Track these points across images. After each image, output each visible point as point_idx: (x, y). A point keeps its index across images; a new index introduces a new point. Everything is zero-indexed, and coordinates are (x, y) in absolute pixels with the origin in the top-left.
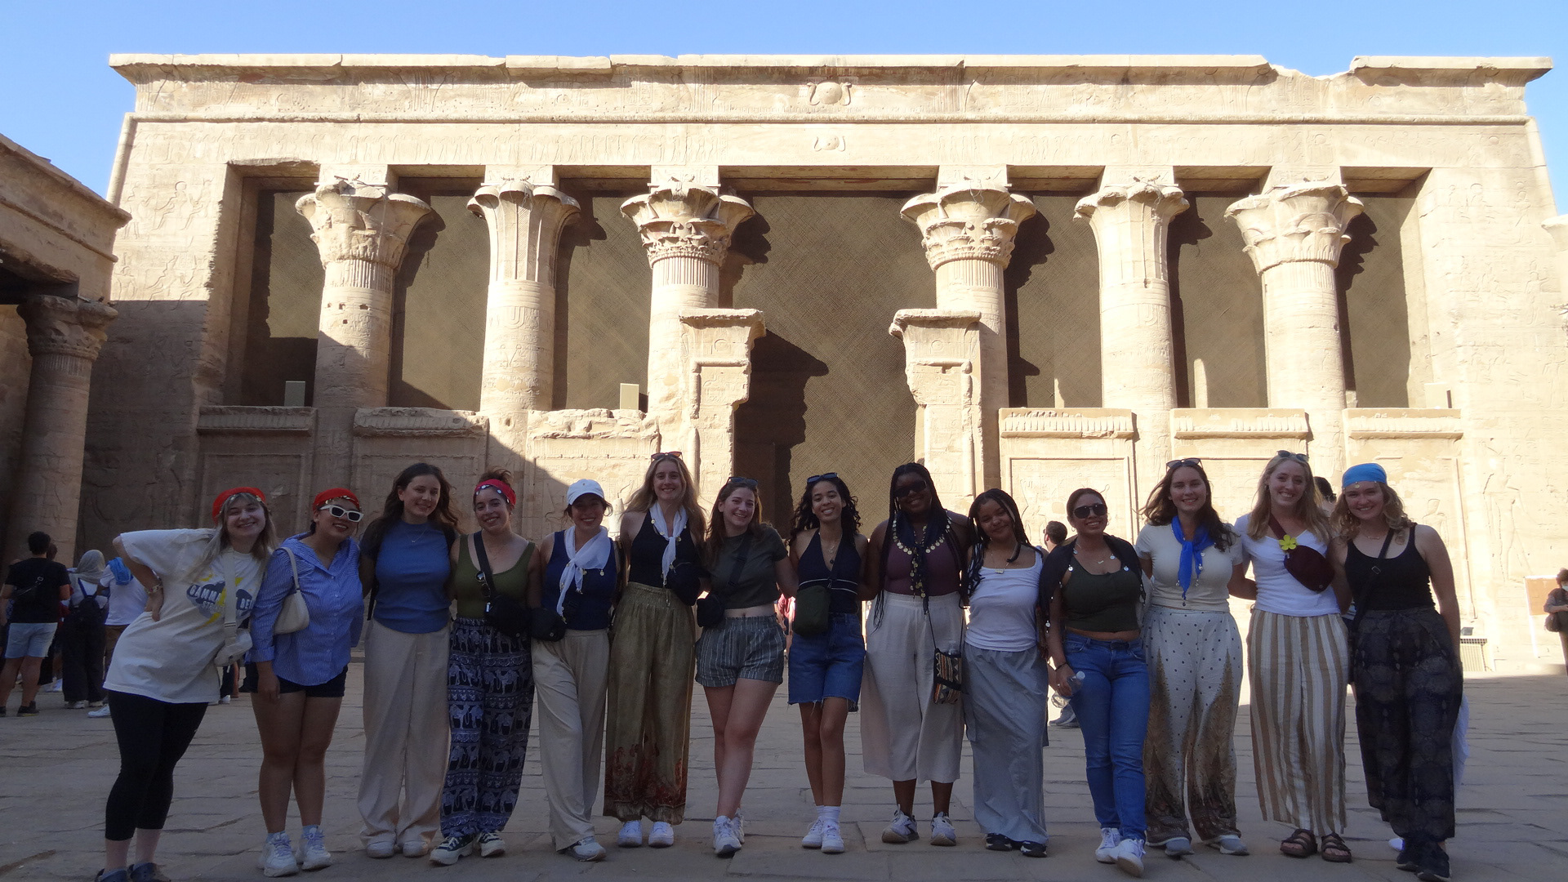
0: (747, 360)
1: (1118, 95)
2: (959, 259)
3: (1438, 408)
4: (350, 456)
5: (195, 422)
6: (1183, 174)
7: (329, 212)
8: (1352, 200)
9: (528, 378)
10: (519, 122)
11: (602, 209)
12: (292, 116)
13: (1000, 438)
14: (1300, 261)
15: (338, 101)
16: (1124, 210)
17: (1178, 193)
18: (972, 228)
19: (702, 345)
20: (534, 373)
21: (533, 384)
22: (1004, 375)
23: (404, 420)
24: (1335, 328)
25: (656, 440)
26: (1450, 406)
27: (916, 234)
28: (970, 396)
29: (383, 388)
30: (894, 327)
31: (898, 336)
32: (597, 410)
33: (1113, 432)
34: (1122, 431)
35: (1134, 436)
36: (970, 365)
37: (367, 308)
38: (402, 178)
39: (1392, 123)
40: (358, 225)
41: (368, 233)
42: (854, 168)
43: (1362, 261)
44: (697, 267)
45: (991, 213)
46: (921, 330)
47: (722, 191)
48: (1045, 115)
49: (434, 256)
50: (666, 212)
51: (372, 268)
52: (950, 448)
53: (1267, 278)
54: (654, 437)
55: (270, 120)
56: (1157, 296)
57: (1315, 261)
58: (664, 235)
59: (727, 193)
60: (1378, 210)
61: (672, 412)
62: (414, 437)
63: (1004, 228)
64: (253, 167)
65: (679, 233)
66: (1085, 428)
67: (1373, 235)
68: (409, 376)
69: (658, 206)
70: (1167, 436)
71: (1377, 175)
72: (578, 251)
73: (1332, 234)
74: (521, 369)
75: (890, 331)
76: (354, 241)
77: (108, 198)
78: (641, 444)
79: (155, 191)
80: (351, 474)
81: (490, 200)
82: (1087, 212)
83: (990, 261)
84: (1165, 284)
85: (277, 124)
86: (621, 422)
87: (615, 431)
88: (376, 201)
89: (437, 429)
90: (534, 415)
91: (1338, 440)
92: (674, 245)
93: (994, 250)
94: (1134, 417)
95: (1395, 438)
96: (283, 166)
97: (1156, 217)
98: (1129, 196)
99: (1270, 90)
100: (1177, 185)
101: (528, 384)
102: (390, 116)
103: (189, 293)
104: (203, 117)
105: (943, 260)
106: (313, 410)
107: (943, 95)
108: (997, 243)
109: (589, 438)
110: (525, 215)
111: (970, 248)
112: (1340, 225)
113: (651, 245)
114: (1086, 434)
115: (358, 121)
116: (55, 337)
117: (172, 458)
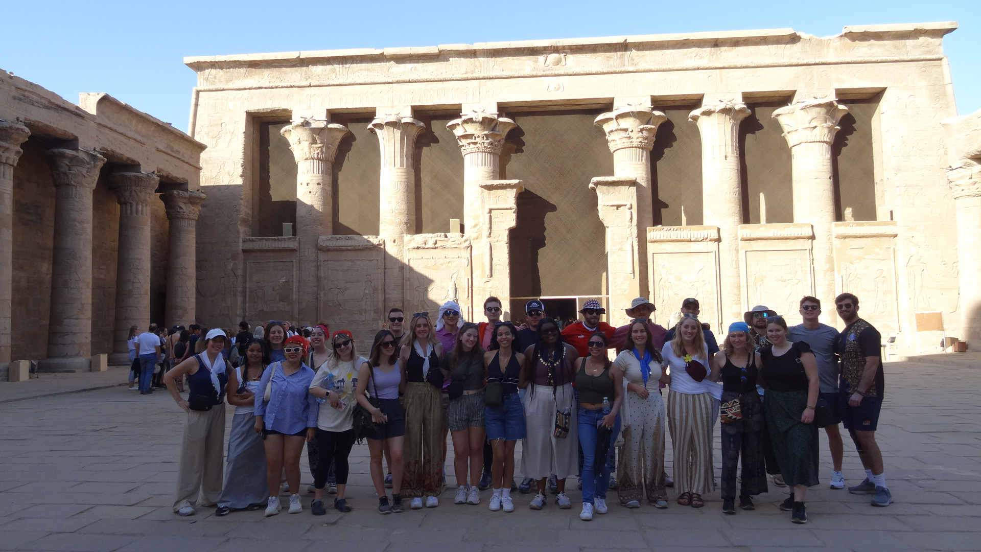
0: (515, 206)
1: (712, 53)
2: (625, 148)
3: (884, 220)
4: (317, 260)
5: (241, 246)
6: (746, 96)
7: (299, 136)
8: (841, 107)
9: (403, 218)
10: (392, 83)
11: (436, 126)
12: (277, 86)
13: (648, 243)
14: (811, 142)
15: (299, 76)
16: (714, 118)
17: (744, 108)
18: (632, 131)
19: (492, 199)
20: (406, 216)
21: (406, 221)
22: (650, 209)
23: (342, 241)
24: (830, 178)
26: (892, 219)
27: (603, 134)
28: (631, 222)
29: (330, 225)
30: (591, 185)
31: (594, 190)
32: (439, 234)
33: (707, 238)
34: (712, 237)
35: (719, 240)
36: (631, 205)
37: (320, 184)
38: (334, 116)
39: (865, 63)
40: (314, 142)
41: (319, 145)
42: (568, 100)
43: (847, 140)
44: (487, 158)
45: (642, 123)
46: (605, 187)
47: (499, 116)
48: (671, 66)
49: (350, 155)
50: (471, 129)
51: (322, 164)
52: (621, 249)
53: (794, 151)
54: (469, 247)
55: (265, 88)
56: (732, 164)
57: (819, 142)
58: (470, 141)
59: (502, 117)
60: (857, 111)
61: (478, 233)
62: (348, 250)
63: (649, 130)
64: (258, 113)
65: (478, 140)
66: (692, 236)
67: (853, 125)
68: (343, 219)
69: (466, 126)
70: (736, 239)
71: (857, 91)
72: (425, 149)
73: (828, 127)
74: (400, 214)
75: (589, 187)
77: (189, 134)
78: (462, 251)
79: (212, 128)
80: (318, 269)
81: (380, 126)
82: (695, 118)
83: (642, 148)
84: (737, 157)
85: (269, 90)
86: (451, 240)
87: (449, 244)
88: (322, 129)
89: (359, 246)
90: (407, 237)
91: (829, 239)
92: (475, 146)
93: (644, 142)
94: (719, 230)
95: (860, 237)
96: (273, 112)
97: (732, 121)
98: (717, 111)
99: (796, 47)
100: (744, 103)
101: (403, 221)
102: (326, 83)
103: (232, 181)
104: (232, 88)
105: (617, 148)
106: (298, 238)
107: (616, 58)
108: (646, 138)
109: (435, 248)
110: (398, 133)
111: (631, 142)
112: (834, 122)
113: (463, 146)
114: (692, 240)
115: (310, 86)
116: (179, 210)
117: (232, 264)
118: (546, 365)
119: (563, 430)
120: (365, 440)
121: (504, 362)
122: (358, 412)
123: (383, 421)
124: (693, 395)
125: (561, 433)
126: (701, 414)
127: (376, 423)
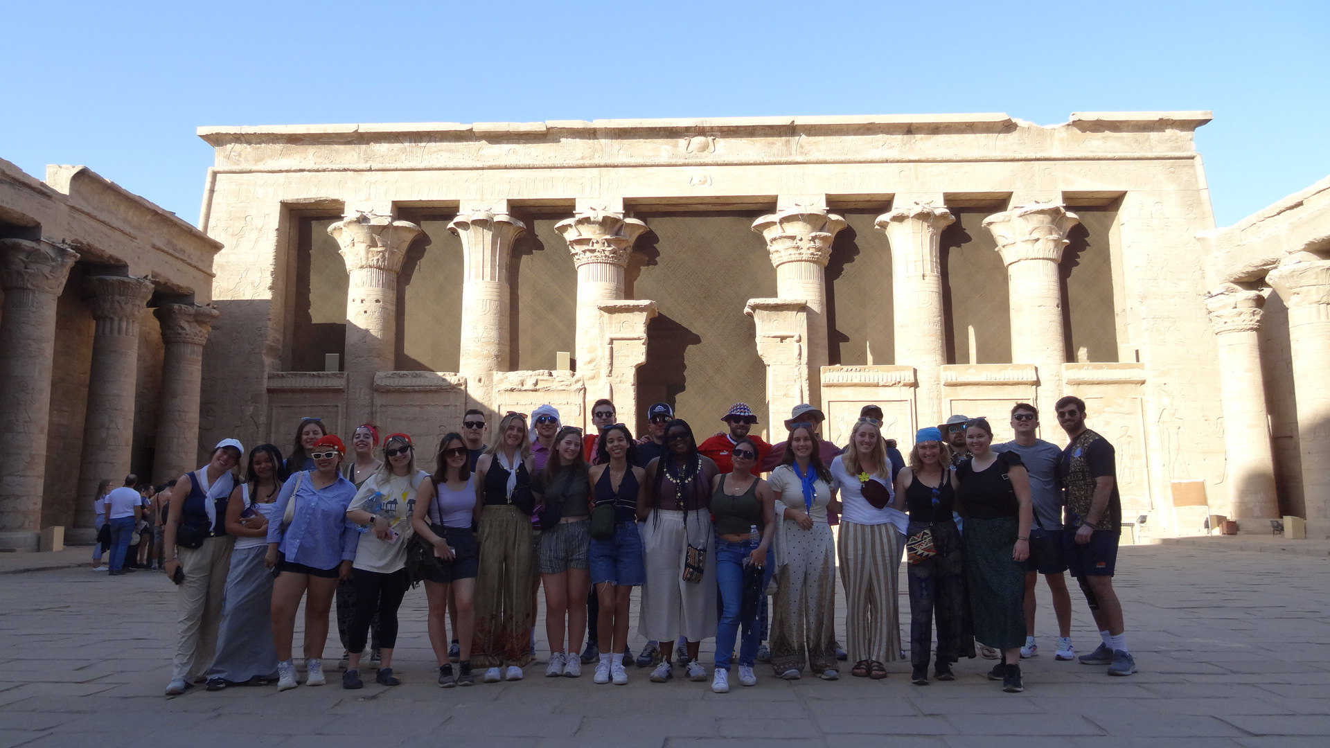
0: (644, 336)
1: (904, 142)
2: (792, 261)
3: (1128, 362)
4: (372, 404)
5: (265, 384)
6: (950, 198)
7: (353, 236)
8: (1070, 215)
9: (493, 350)
10: (483, 169)
11: (541, 228)
12: (324, 168)
13: (822, 387)
14: (1033, 259)
15: (356, 156)
16: (908, 224)
17: (946, 213)
18: (801, 240)
19: (613, 325)
20: (497, 346)
21: (497, 353)
22: (824, 342)
23: (408, 380)
24: (1058, 306)
25: (582, 392)
26: (1138, 360)
27: (763, 243)
28: (800, 359)
29: (392, 357)
30: (747, 310)
31: (750, 316)
32: (541, 371)
33: (900, 382)
34: (906, 381)
35: (915, 385)
36: (800, 336)
37: (380, 302)
38: (402, 210)
39: (1099, 159)
40: (373, 244)
41: (379, 249)
42: (717, 198)
43: (1079, 257)
44: (609, 270)
45: (814, 229)
46: (766, 312)
47: (625, 215)
48: (852, 157)
49: (423, 263)
50: (587, 232)
51: (383, 274)
52: (786, 395)
53: (1011, 270)
54: (581, 390)
55: (309, 171)
56: (932, 285)
57: (1043, 259)
58: (585, 247)
59: (630, 217)
60: (1090, 220)
61: (594, 371)
62: (415, 391)
63: (824, 239)
64: (298, 204)
65: (596, 246)
66: (880, 380)
67: (1086, 239)
68: (410, 350)
69: (580, 227)
70: (938, 384)
71: (1090, 196)
72: (525, 258)
73: (1055, 240)
74: (488, 343)
75: (745, 312)
76: (370, 255)
77: (200, 227)
78: (573, 394)
79: (232, 222)
81: (464, 225)
82: (884, 225)
83: (814, 262)
84: (938, 277)
85: (314, 173)
86: (558, 379)
87: (554, 385)
88: (384, 227)
89: (431, 386)
90: (498, 375)
91: (1058, 386)
92: (592, 255)
93: (817, 255)
94: (915, 371)
95: (1098, 384)
96: (319, 203)
97: (931, 229)
98: (911, 216)
99: (1012, 137)
100: (946, 206)
101: (493, 353)
102: (393, 166)
103: (257, 294)
104: (263, 169)
105: (781, 262)
106: (346, 374)
107: (780, 144)
108: (819, 249)
109: (536, 390)
110: (488, 235)
111: (800, 254)
112: (1061, 233)
113: (577, 254)
114: (881, 384)
115: (370, 170)
116: (180, 331)
117: (251, 408)
118: (674, 481)
119: (695, 572)
120: (422, 582)
121: (617, 479)
122: (415, 544)
123: (449, 555)
124: (872, 526)
125: (692, 574)
126: (883, 551)
127: (439, 559)
